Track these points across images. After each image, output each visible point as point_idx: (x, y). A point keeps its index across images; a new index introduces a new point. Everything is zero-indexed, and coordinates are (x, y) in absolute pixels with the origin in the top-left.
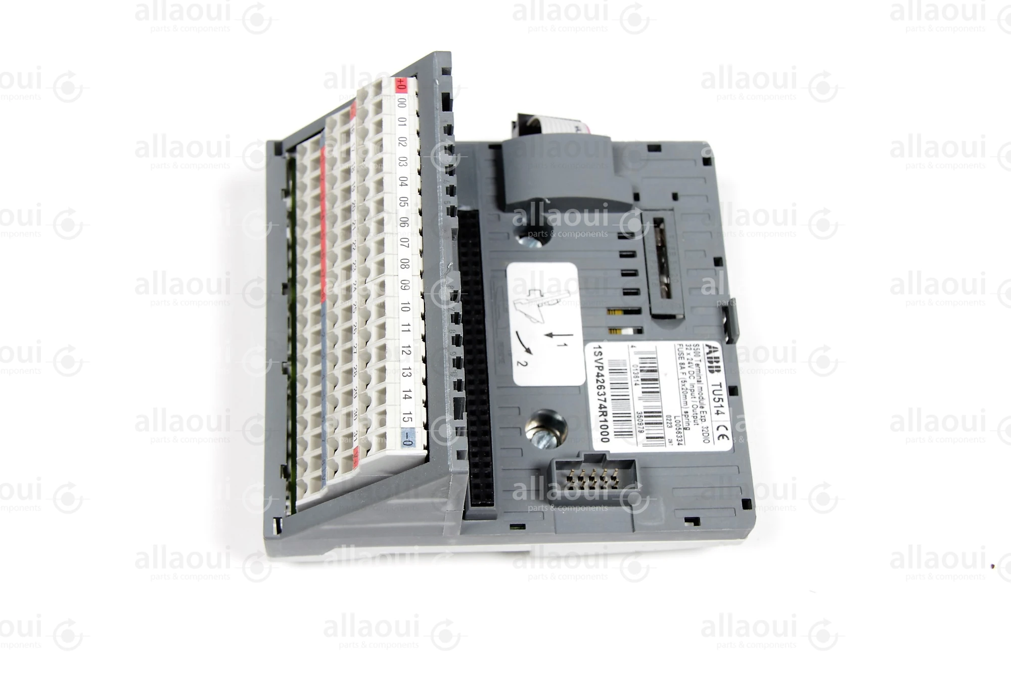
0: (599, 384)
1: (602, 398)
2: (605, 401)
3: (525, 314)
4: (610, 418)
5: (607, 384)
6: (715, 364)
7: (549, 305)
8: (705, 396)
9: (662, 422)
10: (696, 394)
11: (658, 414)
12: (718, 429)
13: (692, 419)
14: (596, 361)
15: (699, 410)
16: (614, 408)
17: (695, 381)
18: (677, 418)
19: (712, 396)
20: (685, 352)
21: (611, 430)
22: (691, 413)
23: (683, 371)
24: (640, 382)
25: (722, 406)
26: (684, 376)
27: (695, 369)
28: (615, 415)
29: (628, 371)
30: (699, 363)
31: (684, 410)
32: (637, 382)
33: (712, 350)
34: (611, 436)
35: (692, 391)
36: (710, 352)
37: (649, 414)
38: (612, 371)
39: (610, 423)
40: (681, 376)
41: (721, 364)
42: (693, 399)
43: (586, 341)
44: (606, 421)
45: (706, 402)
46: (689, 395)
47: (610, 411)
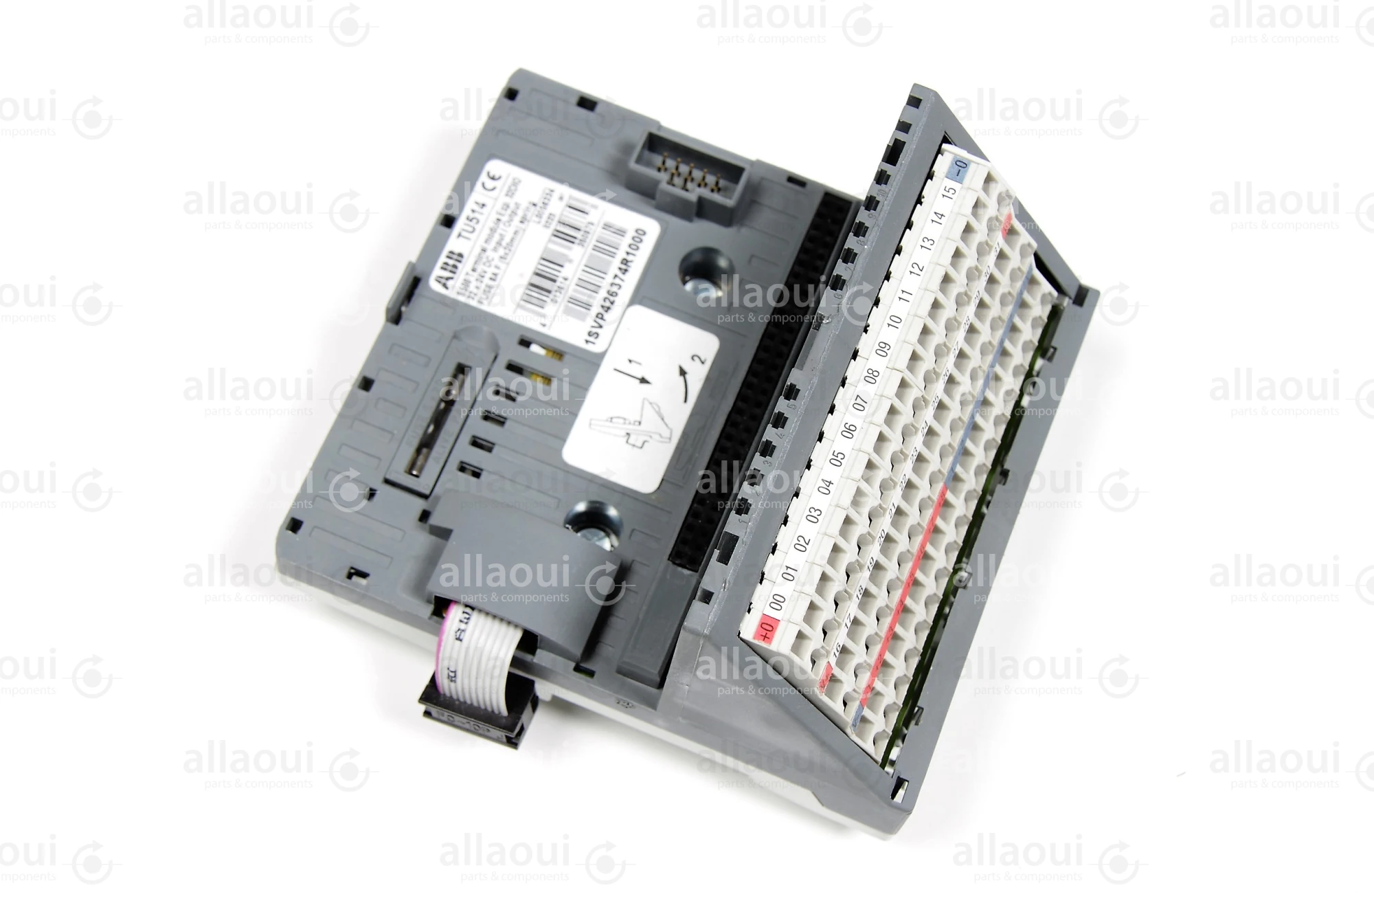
0: (612, 298)
1: (617, 281)
2: (616, 276)
3: (663, 419)
4: (621, 255)
5: (603, 293)
6: (451, 262)
7: (625, 419)
8: (486, 232)
9: (559, 224)
10: (496, 237)
11: (558, 234)
12: (494, 189)
13: (520, 213)
14: (601, 327)
15: (504, 219)
16: (609, 263)
17: (490, 253)
18: (537, 219)
19: (478, 227)
20: (480, 293)
21: (628, 240)
22: (517, 219)
23: (496, 271)
24: (560, 280)
25: (473, 211)
26: (499, 264)
27: (480, 268)
28: (612, 255)
29: (567, 298)
30: (471, 272)
31: (523, 226)
32: (563, 281)
33: (444, 282)
34: (631, 233)
35: (499, 243)
36: (448, 279)
37: (570, 239)
38: (587, 306)
39: (624, 247)
40: (503, 266)
41: (443, 259)
42: (504, 233)
43: (602, 356)
44: (628, 253)
45: (491, 224)
46: (507, 240)
47: (616, 263)
